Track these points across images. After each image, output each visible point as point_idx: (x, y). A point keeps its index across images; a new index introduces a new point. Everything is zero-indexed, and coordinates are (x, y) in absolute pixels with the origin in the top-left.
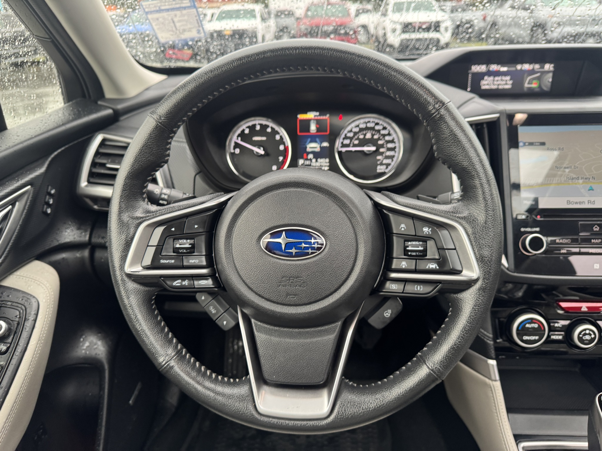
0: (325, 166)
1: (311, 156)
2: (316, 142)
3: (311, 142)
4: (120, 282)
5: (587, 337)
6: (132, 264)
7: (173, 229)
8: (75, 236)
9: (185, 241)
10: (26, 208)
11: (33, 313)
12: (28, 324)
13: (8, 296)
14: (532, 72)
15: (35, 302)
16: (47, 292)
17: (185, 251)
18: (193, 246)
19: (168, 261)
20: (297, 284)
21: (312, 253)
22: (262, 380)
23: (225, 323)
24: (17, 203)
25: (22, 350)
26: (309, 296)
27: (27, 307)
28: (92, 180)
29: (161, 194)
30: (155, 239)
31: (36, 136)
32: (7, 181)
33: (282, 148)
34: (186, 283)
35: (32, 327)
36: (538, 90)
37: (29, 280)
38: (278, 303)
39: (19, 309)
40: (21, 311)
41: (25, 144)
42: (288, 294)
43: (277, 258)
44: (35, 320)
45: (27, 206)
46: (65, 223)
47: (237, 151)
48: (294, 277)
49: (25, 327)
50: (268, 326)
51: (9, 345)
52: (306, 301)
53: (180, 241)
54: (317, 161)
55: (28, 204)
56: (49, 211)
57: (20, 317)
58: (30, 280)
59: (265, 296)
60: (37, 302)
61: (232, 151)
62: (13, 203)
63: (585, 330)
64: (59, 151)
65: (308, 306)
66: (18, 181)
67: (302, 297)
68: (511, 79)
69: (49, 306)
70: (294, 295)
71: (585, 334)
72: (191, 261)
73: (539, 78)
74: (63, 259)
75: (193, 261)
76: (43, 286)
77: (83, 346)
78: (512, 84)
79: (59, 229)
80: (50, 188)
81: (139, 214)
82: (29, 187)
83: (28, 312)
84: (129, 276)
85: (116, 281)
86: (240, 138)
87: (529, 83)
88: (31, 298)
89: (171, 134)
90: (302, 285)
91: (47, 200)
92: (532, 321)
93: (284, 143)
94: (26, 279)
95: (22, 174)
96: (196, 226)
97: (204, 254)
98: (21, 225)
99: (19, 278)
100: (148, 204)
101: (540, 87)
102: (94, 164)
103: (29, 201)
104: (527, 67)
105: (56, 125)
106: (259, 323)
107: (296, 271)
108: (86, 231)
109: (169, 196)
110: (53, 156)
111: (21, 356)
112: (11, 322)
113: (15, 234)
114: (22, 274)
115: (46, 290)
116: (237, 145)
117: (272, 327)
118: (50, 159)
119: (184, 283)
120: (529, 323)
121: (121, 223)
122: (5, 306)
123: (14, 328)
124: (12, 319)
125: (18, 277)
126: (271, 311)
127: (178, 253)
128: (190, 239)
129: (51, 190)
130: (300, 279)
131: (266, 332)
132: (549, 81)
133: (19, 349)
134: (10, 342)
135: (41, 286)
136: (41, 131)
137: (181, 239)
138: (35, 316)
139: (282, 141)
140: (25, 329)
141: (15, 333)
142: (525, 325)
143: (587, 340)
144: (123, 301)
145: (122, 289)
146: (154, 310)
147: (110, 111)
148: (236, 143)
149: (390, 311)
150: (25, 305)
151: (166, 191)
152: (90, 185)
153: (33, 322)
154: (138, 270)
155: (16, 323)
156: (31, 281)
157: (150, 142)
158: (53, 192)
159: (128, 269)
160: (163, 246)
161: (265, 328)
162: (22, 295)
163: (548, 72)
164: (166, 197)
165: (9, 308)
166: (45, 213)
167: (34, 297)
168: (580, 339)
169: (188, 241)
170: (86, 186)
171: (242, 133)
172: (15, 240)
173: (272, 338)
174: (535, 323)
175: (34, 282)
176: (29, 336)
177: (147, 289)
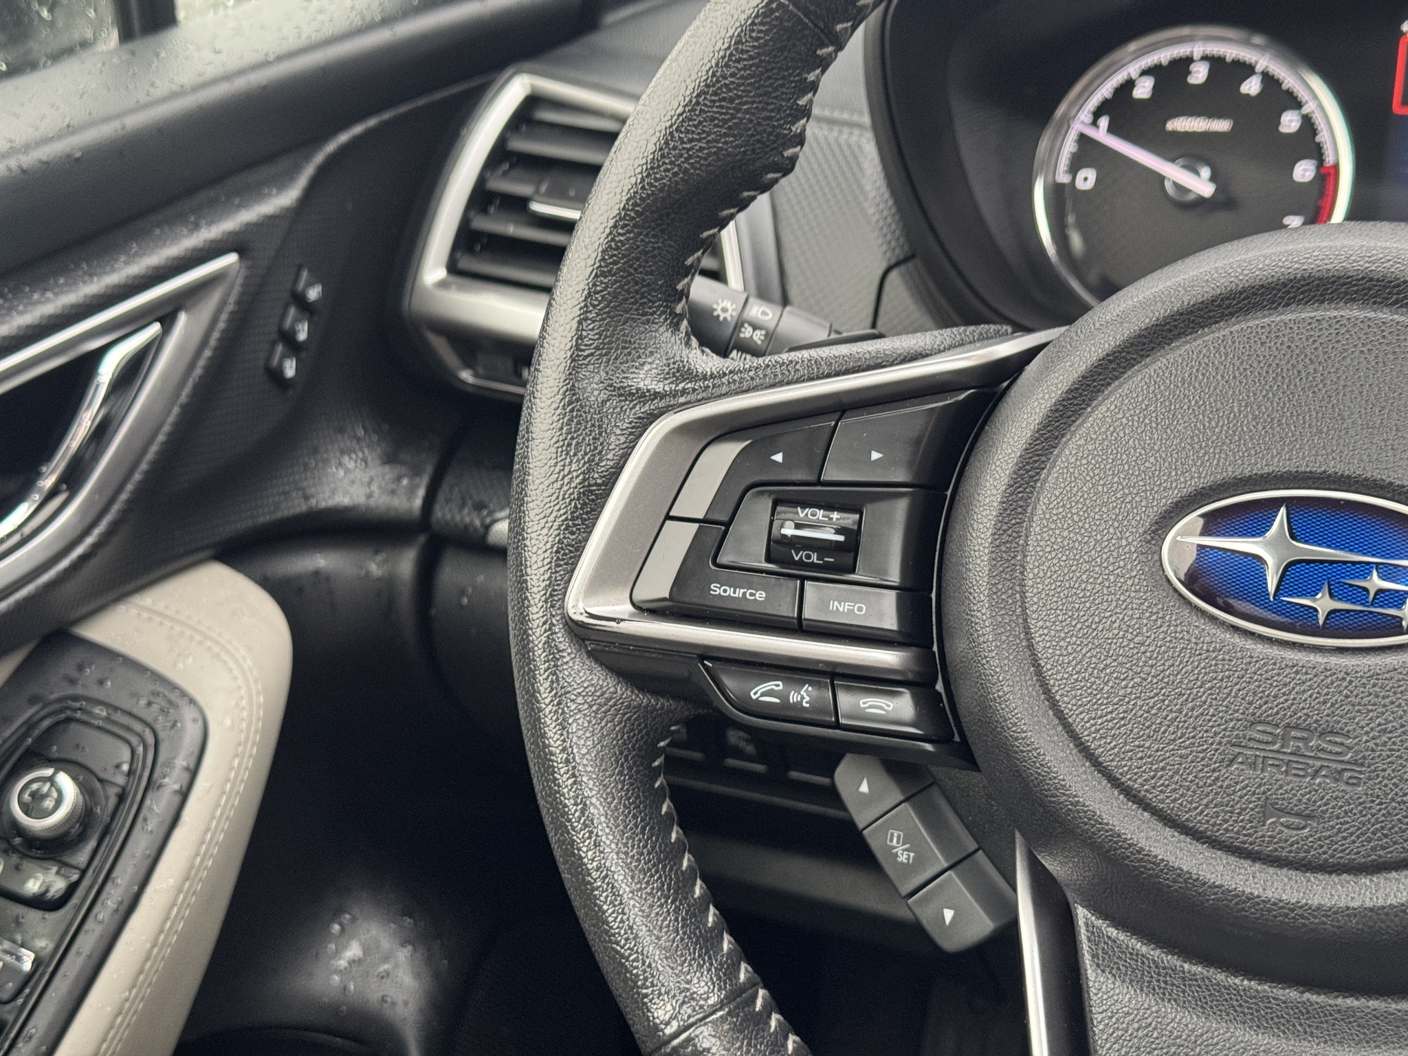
4: (539, 653)
7: (778, 458)
8: (374, 487)
9: (820, 513)
10: (213, 342)
11: (181, 762)
12: (159, 805)
13: (101, 682)
15: (195, 720)
16: (243, 692)
17: (814, 558)
18: (852, 540)
19: (739, 593)
20: (1318, 764)
23: (948, 915)
24: (182, 318)
25: (122, 902)
26: (1374, 833)
27: (162, 735)
28: (466, 263)
29: (739, 325)
31: (280, 58)
32: (159, 225)
34: (804, 696)
35: (169, 819)
37: (182, 633)
38: (1214, 843)
39: (134, 740)
40: (141, 749)
41: (240, 84)
42: (1269, 808)
43: (1235, 629)
44: (184, 794)
45: (216, 335)
46: (341, 430)
47: (1087, 179)
48: (1307, 729)
49: (144, 812)
50: (1156, 954)
51: (75, 877)
52: (1358, 851)
53: (802, 513)
55: (221, 325)
56: (290, 369)
57: (130, 773)
58: (188, 633)
59: (1153, 797)
60: (200, 723)
61: (1063, 178)
62: (165, 313)
64: (358, 129)
65: (1365, 880)
66: (197, 227)
67: (1339, 831)
69: (240, 749)
70: (1298, 815)
72: (835, 604)
74: (317, 573)
75: (844, 607)
76: (232, 665)
77: (337, 954)
79: (315, 451)
80: (305, 275)
81: (646, 378)
82: (231, 259)
83: (161, 759)
84: (580, 632)
85: (525, 648)
86: (1104, 122)
88: (182, 703)
89: (823, 46)
90: (1347, 775)
91: (288, 323)
94: (172, 628)
95: (213, 203)
96: (875, 456)
97: (894, 577)
98: (184, 408)
99: (150, 619)
100: (688, 344)
102: (481, 198)
103: (224, 317)
105: (358, 22)
106: (1113, 932)
107: (1325, 702)
108: (416, 472)
109: (770, 335)
110: (331, 147)
111: (113, 927)
112: (98, 785)
113: (161, 438)
114: (160, 607)
115: (240, 682)
116: (1088, 152)
118: (319, 158)
119: (794, 697)
121: (576, 410)
122: (85, 717)
123: (103, 811)
124: (102, 775)
125: (145, 615)
126: (1180, 873)
127: (787, 562)
128: (844, 508)
129: (310, 284)
130: (1338, 740)
131: (1140, 975)
133: (113, 897)
134: (83, 866)
135: (225, 663)
136: (303, 41)
137: (805, 505)
138: (186, 777)
140: (145, 820)
141: (106, 831)
144: (543, 736)
145: (543, 686)
146: (660, 796)
148: (1083, 139)
150: (158, 727)
151: (760, 311)
152: (453, 279)
153: (177, 799)
155: (113, 792)
156: (191, 638)
157: (733, 75)
158: (314, 294)
159: (578, 604)
160: (728, 524)
161: (1135, 955)
162: (150, 687)
164: (756, 337)
165: (99, 728)
166: (275, 375)
167: (192, 701)
169: (835, 515)
170: (442, 284)
171: (1121, 99)
172: (154, 464)
173: (1169, 1009)
175: (201, 643)
176: (153, 852)
177: (643, 699)
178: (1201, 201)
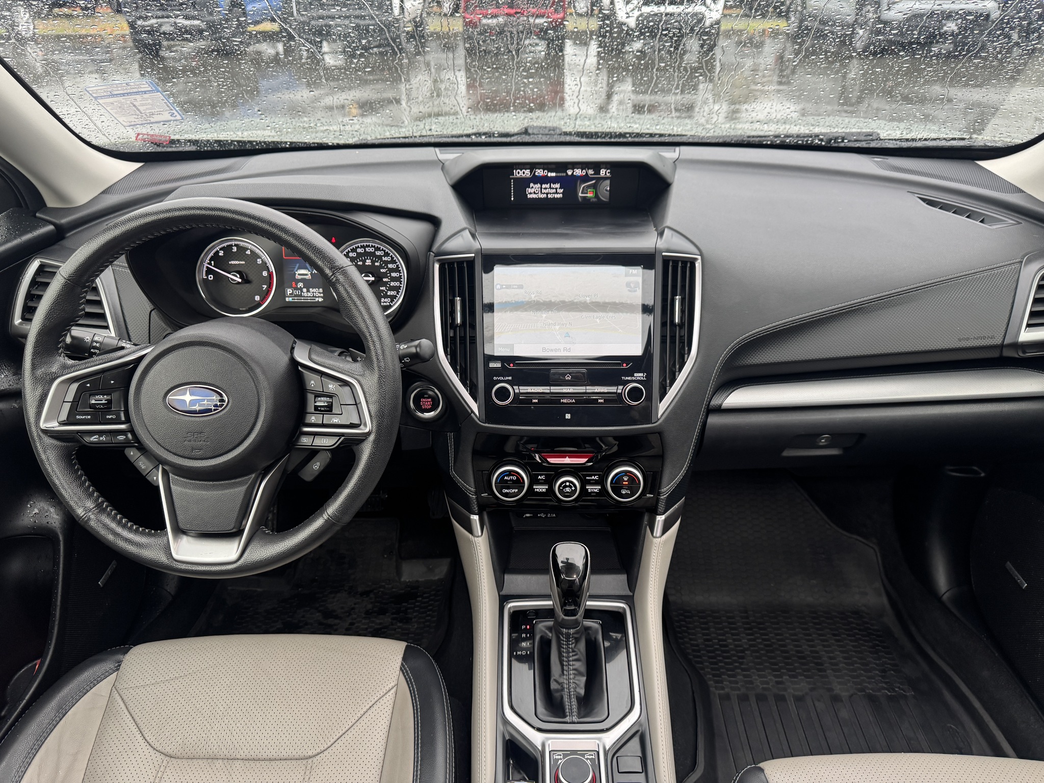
0: (319, 297)
1: (300, 285)
2: (305, 268)
3: (300, 268)
4: (36, 438)
5: (568, 489)
6: (46, 421)
7: (88, 385)
9: (101, 397)
14: (586, 178)
17: (101, 407)
18: (110, 402)
19: (84, 417)
20: (201, 439)
21: (215, 410)
22: (179, 531)
23: (155, 478)
26: (215, 450)
29: (93, 341)
30: (70, 397)
33: (265, 274)
34: (103, 438)
36: (595, 200)
38: (185, 457)
42: (193, 449)
43: (182, 415)
47: (210, 278)
48: (197, 433)
50: (185, 480)
52: (210, 455)
53: (96, 397)
54: (308, 291)
59: (172, 450)
61: (204, 278)
63: (565, 482)
65: (213, 460)
67: (207, 451)
68: (561, 188)
70: (199, 449)
71: (566, 487)
72: (108, 417)
73: (594, 186)
75: (110, 417)
77: (30, 512)
78: (563, 193)
81: (55, 368)
84: (45, 432)
85: (33, 437)
86: (212, 263)
87: (582, 193)
89: (84, 289)
90: (206, 440)
92: (510, 473)
93: (268, 269)
96: (112, 382)
97: (123, 409)
100: (64, 359)
101: (597, 196)
102: (29, 297)
104: (578, 172)
106: (176, 477)
107: (200, 427)
109: (101, 343)
116: (209, 271)
117: (188, 481)
119: (101, 438)
120: (507, 475)
121: (36, 380)
126: (182, 465)
127: (94, 408)
128: (106, 395)
130: (203, 434)
131: (184, 486)
132: (607, 190)
137: (97, 395)
139: (265, 266)
142: (504, 477)
143: (567, 492)
145: (38, 444)
146: (75, 464)
147: (51, 227)
148: (208, 268)
149: (318, 464)
151: (98, 338)
154: (54, 425)
159: (43, 425)
160: (78, 402)
161: (181, 481)
163: (605, 178)
164: (98, 345)
168: (560, 491)
169: (105, 397)
171: (216, 257)
173: (187, 490)
174: (513, 475)
177: (63, 444)
178: (239, 283)
